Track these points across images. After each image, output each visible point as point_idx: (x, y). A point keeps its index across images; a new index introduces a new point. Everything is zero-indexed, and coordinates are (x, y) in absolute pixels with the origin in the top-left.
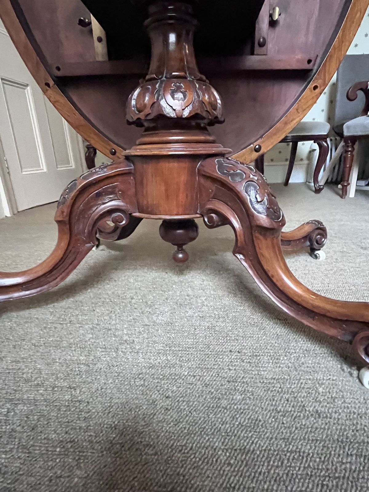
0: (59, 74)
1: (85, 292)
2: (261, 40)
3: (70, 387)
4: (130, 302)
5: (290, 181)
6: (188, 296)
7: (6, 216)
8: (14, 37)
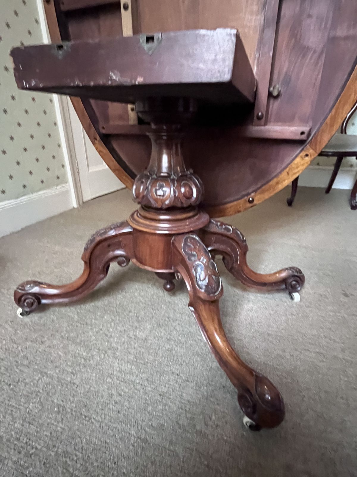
0: (104, 131)
1: (103, 298)
2: (260, 114)
3: (72, 373)
4: (128, 315)
5: (334, 187)
6: (168, 318)
7: (74, 207)
8: (76, 105)
